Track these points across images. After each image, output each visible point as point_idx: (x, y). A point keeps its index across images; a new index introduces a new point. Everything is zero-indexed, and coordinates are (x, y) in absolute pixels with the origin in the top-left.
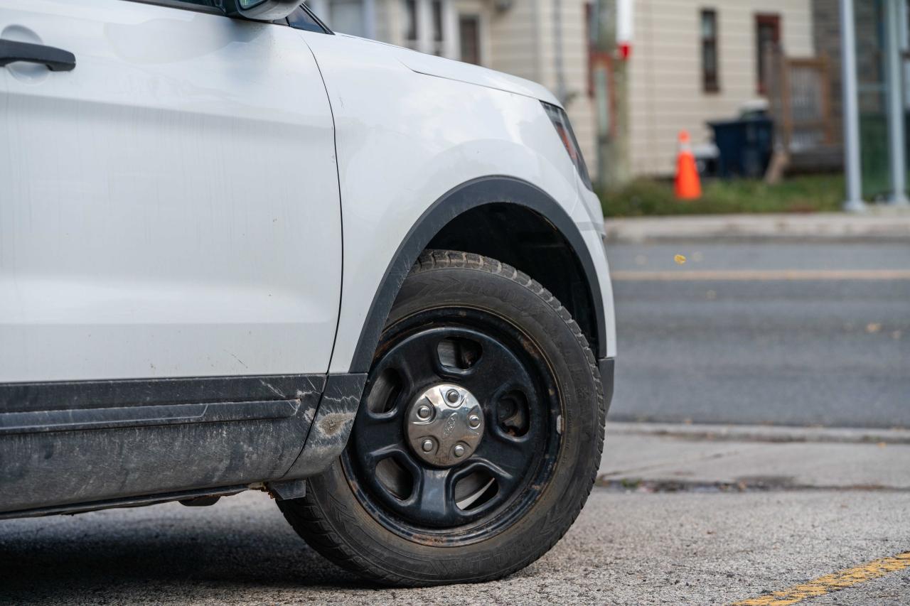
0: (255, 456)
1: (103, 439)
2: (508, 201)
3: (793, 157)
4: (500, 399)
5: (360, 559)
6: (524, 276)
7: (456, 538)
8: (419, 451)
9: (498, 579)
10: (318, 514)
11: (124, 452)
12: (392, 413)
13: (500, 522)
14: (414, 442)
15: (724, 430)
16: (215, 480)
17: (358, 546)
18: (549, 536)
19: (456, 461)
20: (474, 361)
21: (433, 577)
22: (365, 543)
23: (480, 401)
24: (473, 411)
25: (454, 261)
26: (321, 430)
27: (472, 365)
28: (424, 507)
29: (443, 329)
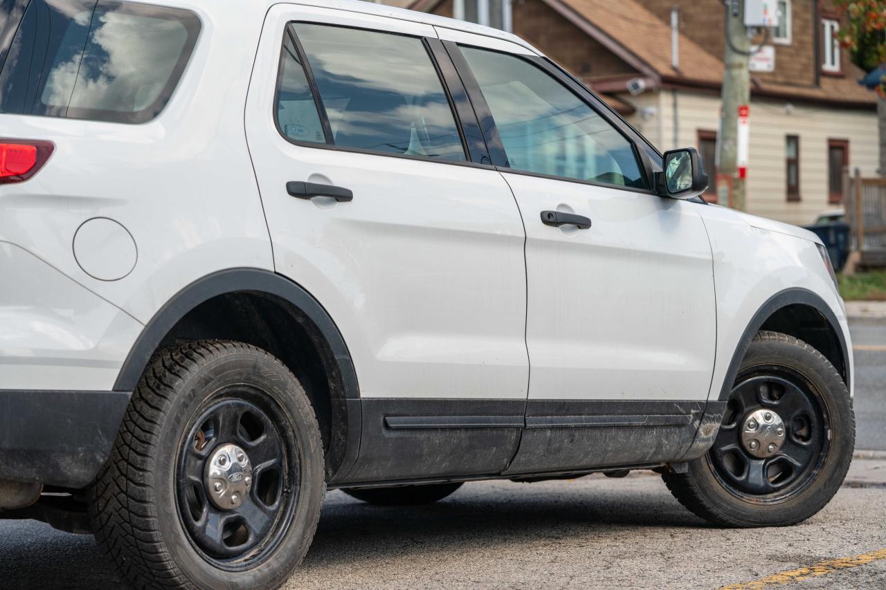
0: (668, 446)
1: (597, 433)
2: (802, 303)
3: (863, 254)
4: (795, 420)
5: (714, 510)
6: (811, 347)
7: (769, 500)
8: (748, 448)
9: (792, 525)
10: (691, 483)
11: (607, 440)
12: (733, 425)
13: (794, 492)
14: (745, 443)
15: (871, 453)
16: (647, 459)
17: (713, 502)
18: (822, 501)
19: (768, 455)
20: (780, 396)
21: (756, 523)
22: (718, 501)
23: (783, 420)
24: (780, 426)
25: (771, 337)
26: (702, 433)
27: (779, 399)
28: (750, 481)
29: (764, 377)
